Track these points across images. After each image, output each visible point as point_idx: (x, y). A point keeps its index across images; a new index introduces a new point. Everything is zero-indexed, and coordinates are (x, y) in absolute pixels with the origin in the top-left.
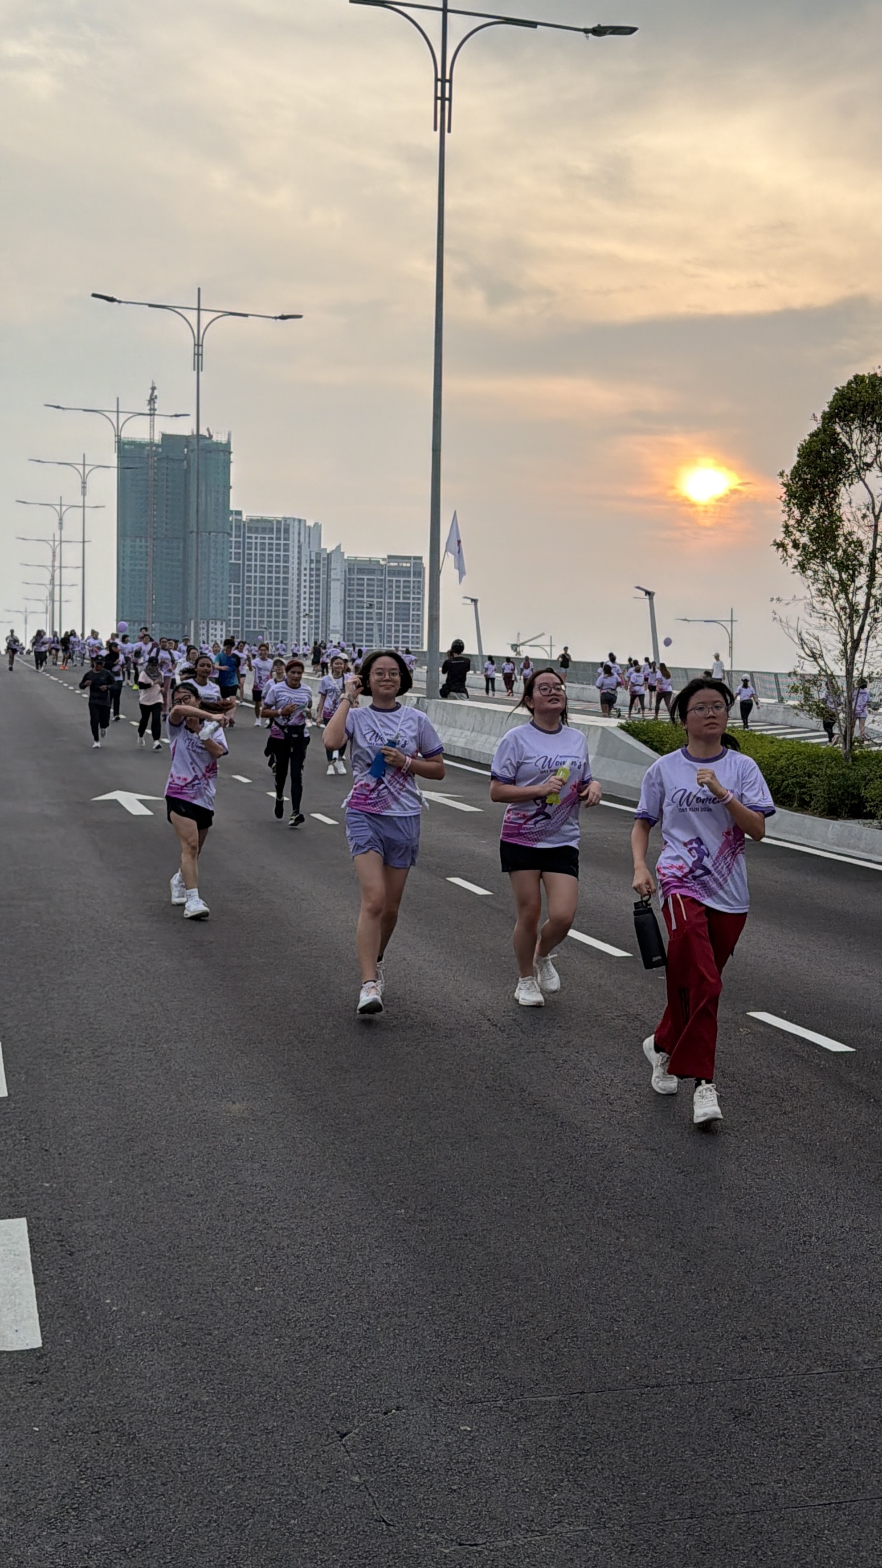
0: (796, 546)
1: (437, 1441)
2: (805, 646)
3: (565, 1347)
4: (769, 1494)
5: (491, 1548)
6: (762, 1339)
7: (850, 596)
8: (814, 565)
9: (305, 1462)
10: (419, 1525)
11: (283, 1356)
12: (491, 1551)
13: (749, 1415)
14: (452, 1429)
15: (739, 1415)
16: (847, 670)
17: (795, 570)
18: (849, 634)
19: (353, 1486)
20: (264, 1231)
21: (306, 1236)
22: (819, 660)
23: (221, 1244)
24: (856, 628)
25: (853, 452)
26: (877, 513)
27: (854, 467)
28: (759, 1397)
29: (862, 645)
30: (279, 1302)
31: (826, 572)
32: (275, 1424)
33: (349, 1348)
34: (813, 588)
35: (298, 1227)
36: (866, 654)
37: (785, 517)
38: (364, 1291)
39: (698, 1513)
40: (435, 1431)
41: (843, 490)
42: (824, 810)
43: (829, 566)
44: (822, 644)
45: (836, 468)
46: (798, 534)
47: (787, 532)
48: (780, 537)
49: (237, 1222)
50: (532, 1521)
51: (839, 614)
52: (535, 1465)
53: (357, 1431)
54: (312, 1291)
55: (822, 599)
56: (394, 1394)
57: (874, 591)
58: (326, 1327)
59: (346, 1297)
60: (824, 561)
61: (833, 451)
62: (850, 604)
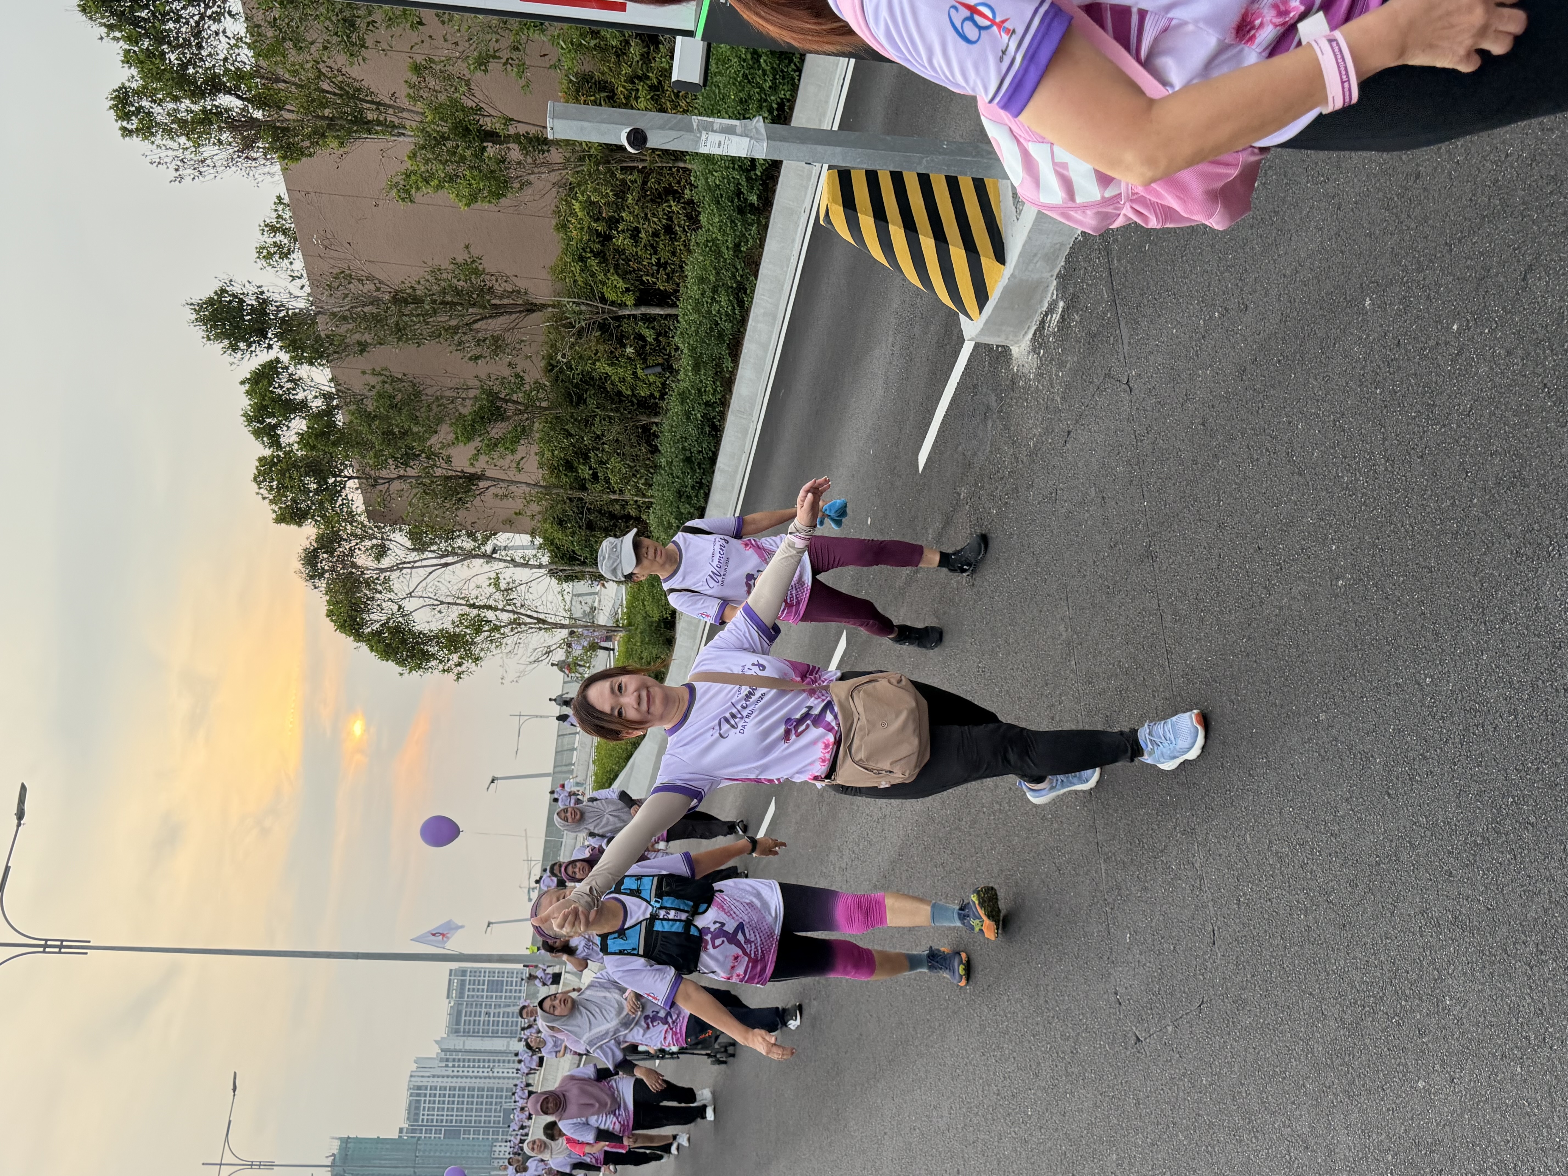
0: (460, 664)
1: (1139, 961)
3: (1065, 857)
5: (1216, 919)
7: (502, 624)
8: (476, 651)
9: (1158, 1071)
10: (1201, 977)
14: (1129, 949)
16: (560, 628)
17: (479, 665)
18: (533, 626)
19: (1175, 1031)
20: (985, 1106)
21: (989, 1071)
23: (996, 1143)
24: (528, 620)
25: (389, 619)
26: (439, 603)
27: (400, 619)
29: (542, 616)
30: (1039, 1093)
31: (483, 642)
32: (1131, 1097)
33: (1073, 1033)
34: (494, 652)
35: (981, 1078)
36: (549, 614)
37: (436, 672)
40: (1131, 963)
41: (418, 628)
42: (669, 649)
43: (478, 639)
44: (539, 646)
45: (400, 632)
46: (451, 663)
47: (448, 671)
48: (452, 676)
49: (979, 1131)
50: (1193, 886)
51: (518, 633)
52: (1152, 883)
53: (1134, 1028)
55: (503, 646)
56: (1106, 996)
57: (500, 607)
58: (1058, 1054)
59: (1034, 1036)
60: (473, 643)
61: (386, 635)
62: (509, 624)
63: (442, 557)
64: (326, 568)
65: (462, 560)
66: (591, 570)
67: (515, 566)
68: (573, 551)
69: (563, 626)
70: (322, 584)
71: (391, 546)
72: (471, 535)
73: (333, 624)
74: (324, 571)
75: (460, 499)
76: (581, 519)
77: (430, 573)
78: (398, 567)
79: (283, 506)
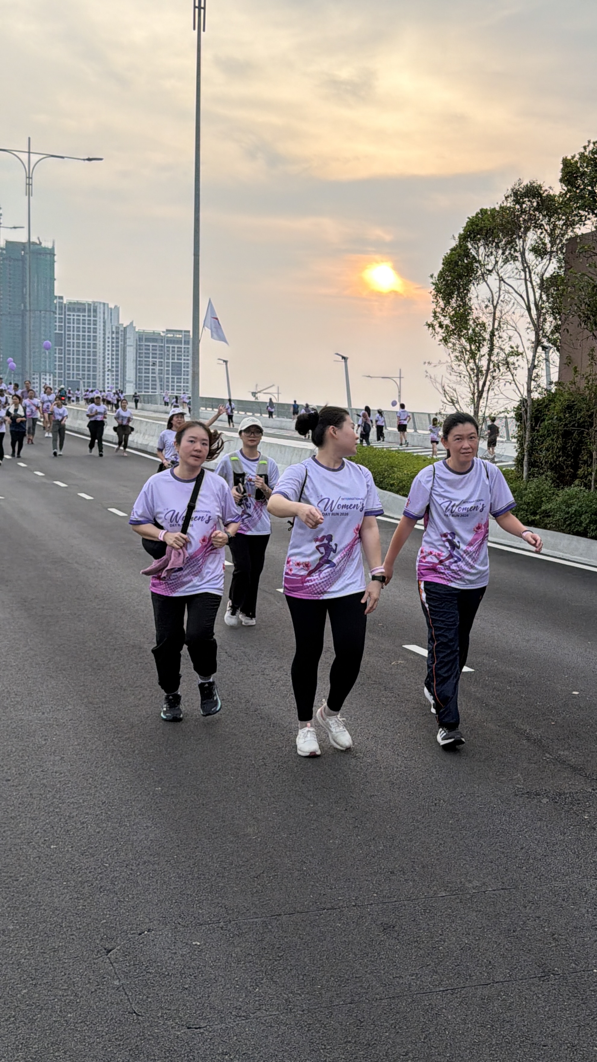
0: (441, 326)
1: (176, 953)
2: (447, 395)
3: (269, 883)
4: (405, 984)
5: (210, 1029)
6: (404, 873)
7: (477, 361)
8: (453, 339)
9: (81, 971)
10: (160, 1014)
11: (68, 895)
12: (210, 1032)
13: (394, 927)
14: (187, 944)
15: (386, 928)
16: (475, 412)
17: (440, 343)
18: (476, 387)
19: (114, 988)
20: (60, 805)
21: (90, 808)
22: (456, 405)
23: (29, 815)
24: (481, 383)
25: (480, 262)
26: (495, 305)
27: (480, 272)
28: (401, 915)
29: (485, 395)
30: (68, 856)
31: (461, 344)
32: (61, 944)
33: (117, 888)
34: (452, 355)
35: (84, 802)
36: (487, 401)
37: (434, 306)
38: (130, 847)
39: (356, 999)
40: (174, 946)
41: (473, 288)
43: (463, 341)
44: (458, 394)
45: (468, 273)
46: (442, 318)
47: (435, 317)
48: (431, 320)
49: (40, 799)
50: (240, 1009)
51: (470, 375)
52: (244, 968)
53: (118, 948)
54: (92, 848)
55: (457, 362)
56: (147, 920)
57: (492, 358)
58: (100, 873)
59: (116, 851)
60: (460, 337)
61: (466, 261)
62: (477, 366)
63: (536, 305)
64: (524, 206)
65: (533, 322)
66: (527, 436)
67: (529, 369)
68: (544, 420)
69: (476, 413)
70: (509, 203)
71: (545, 261)
72: (557, 329)
73: (474, 215)
74: (521, 204)
75: (589, 318)
76: (573, 426)
77: (521, 296)
78: (526, 267)
79: (579, 165)
